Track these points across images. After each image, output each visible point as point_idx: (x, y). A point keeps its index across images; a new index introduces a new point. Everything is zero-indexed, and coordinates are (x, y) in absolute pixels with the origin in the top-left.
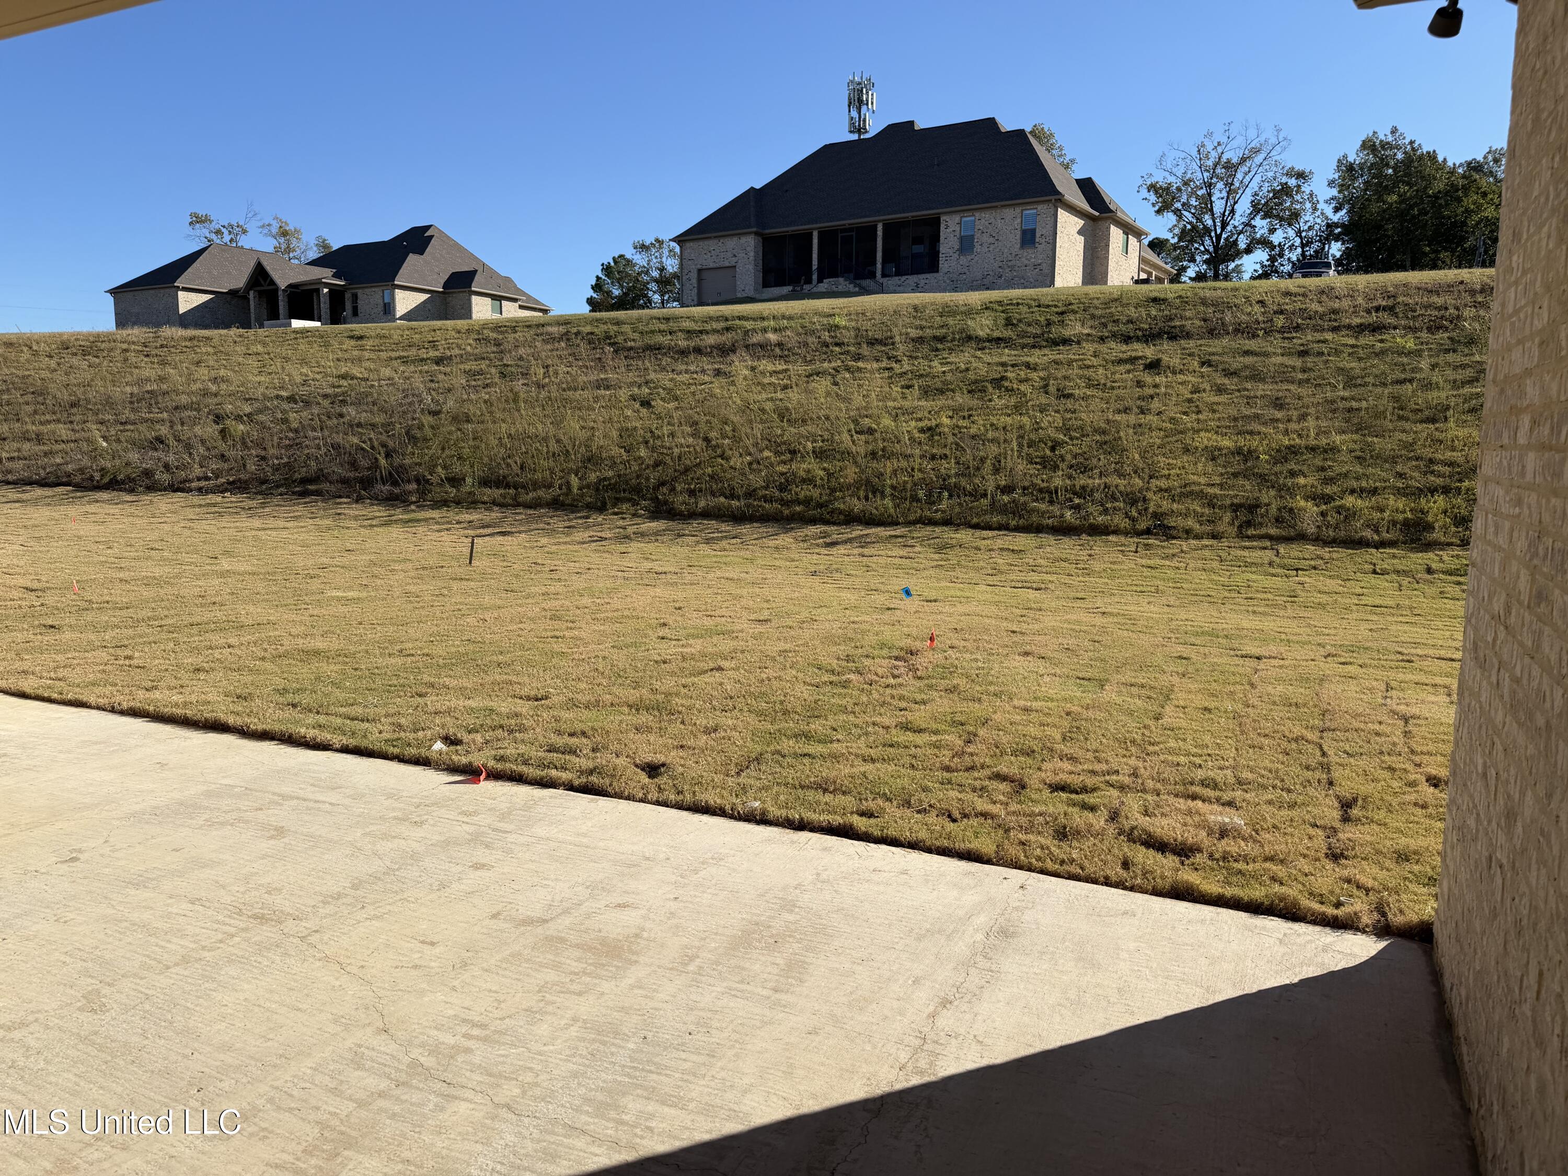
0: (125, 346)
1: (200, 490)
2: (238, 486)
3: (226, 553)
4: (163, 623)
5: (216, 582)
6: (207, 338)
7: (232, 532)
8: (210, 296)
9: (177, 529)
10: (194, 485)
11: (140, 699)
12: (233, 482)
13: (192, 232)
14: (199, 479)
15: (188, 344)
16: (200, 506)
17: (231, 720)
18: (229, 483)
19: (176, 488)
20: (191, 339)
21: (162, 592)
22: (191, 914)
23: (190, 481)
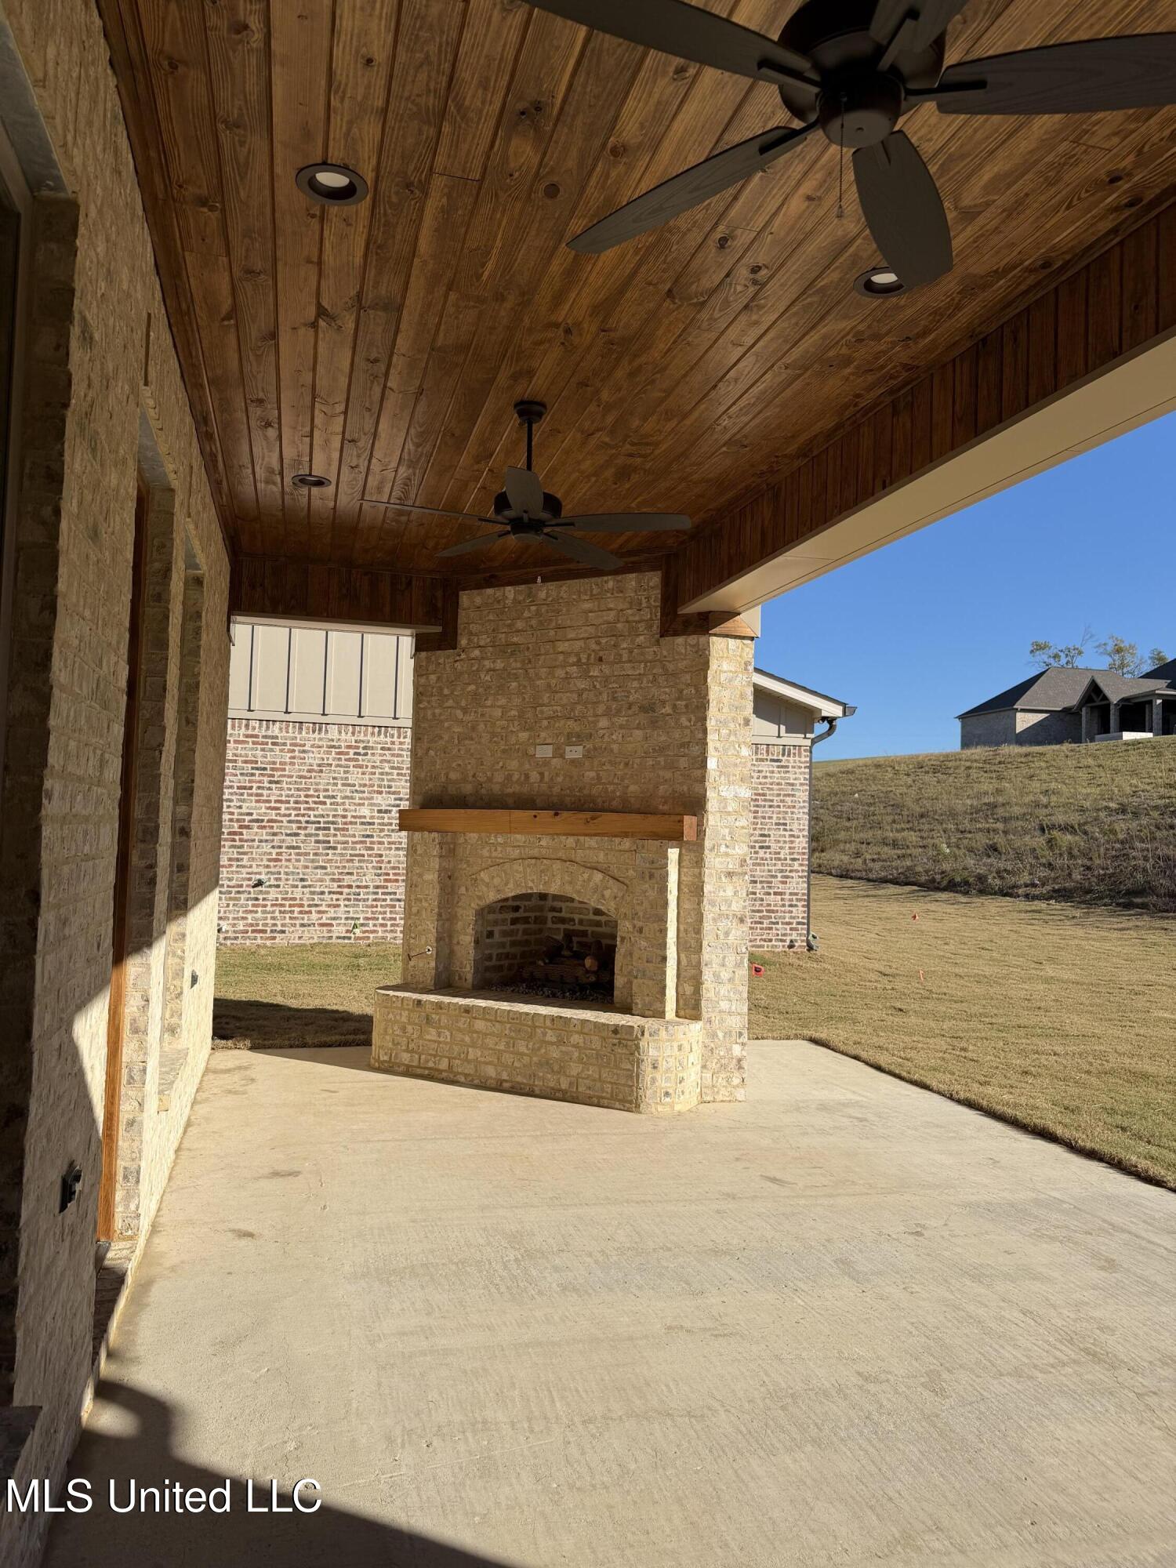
0: (968, 764)
1: (1027, 896)
2: (1062, 895)
3: (1050, 959)
4: (994, 1021)
5: (1041, 987)
6: (1041, 754)
7: (1056, 939)
8: (1045, 715)
9: (1005, 932)
10: (1020, 891)
11: (975, 1092)
12: (1058, 891)
13: (1032, 659)
14: (1026, 886)
15: (1023, 760)
16: (1027, 912)
17: (1059, 1131)
18: (1054, 891)
19: (1006, 892)
20: (1026, 755)
21: (992, 991)
22: (1022, 1325)
23: (1018, 887)
